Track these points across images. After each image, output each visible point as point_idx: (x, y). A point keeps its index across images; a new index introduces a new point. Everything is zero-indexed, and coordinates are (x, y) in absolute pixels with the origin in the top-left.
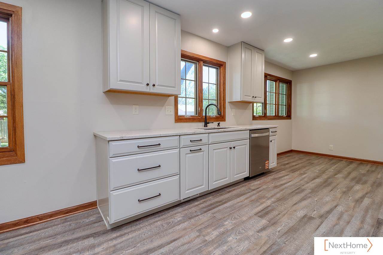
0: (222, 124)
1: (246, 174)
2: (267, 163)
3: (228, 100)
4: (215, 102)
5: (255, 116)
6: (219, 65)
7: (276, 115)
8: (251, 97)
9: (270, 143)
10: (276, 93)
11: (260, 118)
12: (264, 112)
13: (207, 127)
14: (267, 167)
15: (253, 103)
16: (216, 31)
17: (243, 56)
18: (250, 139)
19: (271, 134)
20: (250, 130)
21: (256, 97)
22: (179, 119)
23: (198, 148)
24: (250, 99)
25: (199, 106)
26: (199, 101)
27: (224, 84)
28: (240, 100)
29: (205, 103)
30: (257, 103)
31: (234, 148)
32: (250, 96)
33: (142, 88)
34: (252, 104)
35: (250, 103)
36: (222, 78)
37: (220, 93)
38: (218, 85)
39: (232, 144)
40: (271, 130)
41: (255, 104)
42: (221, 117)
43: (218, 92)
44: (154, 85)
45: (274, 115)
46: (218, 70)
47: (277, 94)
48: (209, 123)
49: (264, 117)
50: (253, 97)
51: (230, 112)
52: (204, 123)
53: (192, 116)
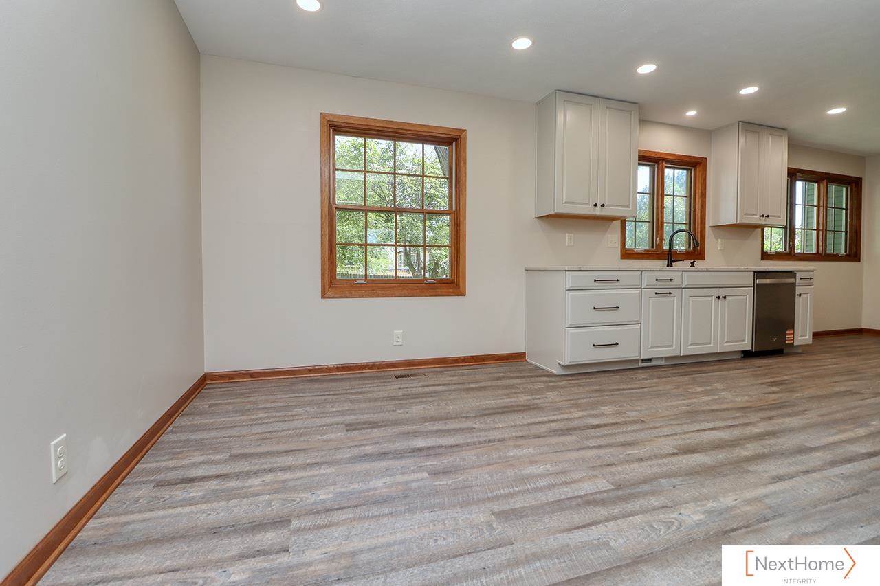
0: (699, 264)
1: (747, 345)
2: (790, 334)
3: (710, 222)
4: (684, 227)
5: (767, 253)
6: (694, 165)
7: (820, 252)
8: (758, 217)
9: (797, 299)
10: (818, 207)
11: (778, 256)
12: (789, 244)
13: (672, 266)
14: (788, 341)
15: (762, 227)
16: (691, 113)
17: (742, 140)
18: (754, 287)
19: (798, 281)
20: (755, 272)
21: (768, 216)
22: (627, 254)
23: (668, 291)
24: (755, 220)
25: (657, 234)
26: (657, 227)
27: (703, 195)
28: (735, 223)
29: (668, 229)
30: (772, 227)
31: (725, 297)
32: (756, 215)
33: (588, 210)
34: (760, 230)
35: (755, 227)
36: (699, 185)
37: (695, 211)
38: (691, 199)
39: (721, 292)
40: (798, 275)
41: (767, 231)
42: (696, 253)
43: (690, 209)
44: (603, 206)
45: (815, 251)
46: (691, 173)
47: (821, 209)
48: (675, 261)
49: (789, 254)
50: (763, 216)
51: (713, 245)
52: (666, 262)
53: (645, 250)
